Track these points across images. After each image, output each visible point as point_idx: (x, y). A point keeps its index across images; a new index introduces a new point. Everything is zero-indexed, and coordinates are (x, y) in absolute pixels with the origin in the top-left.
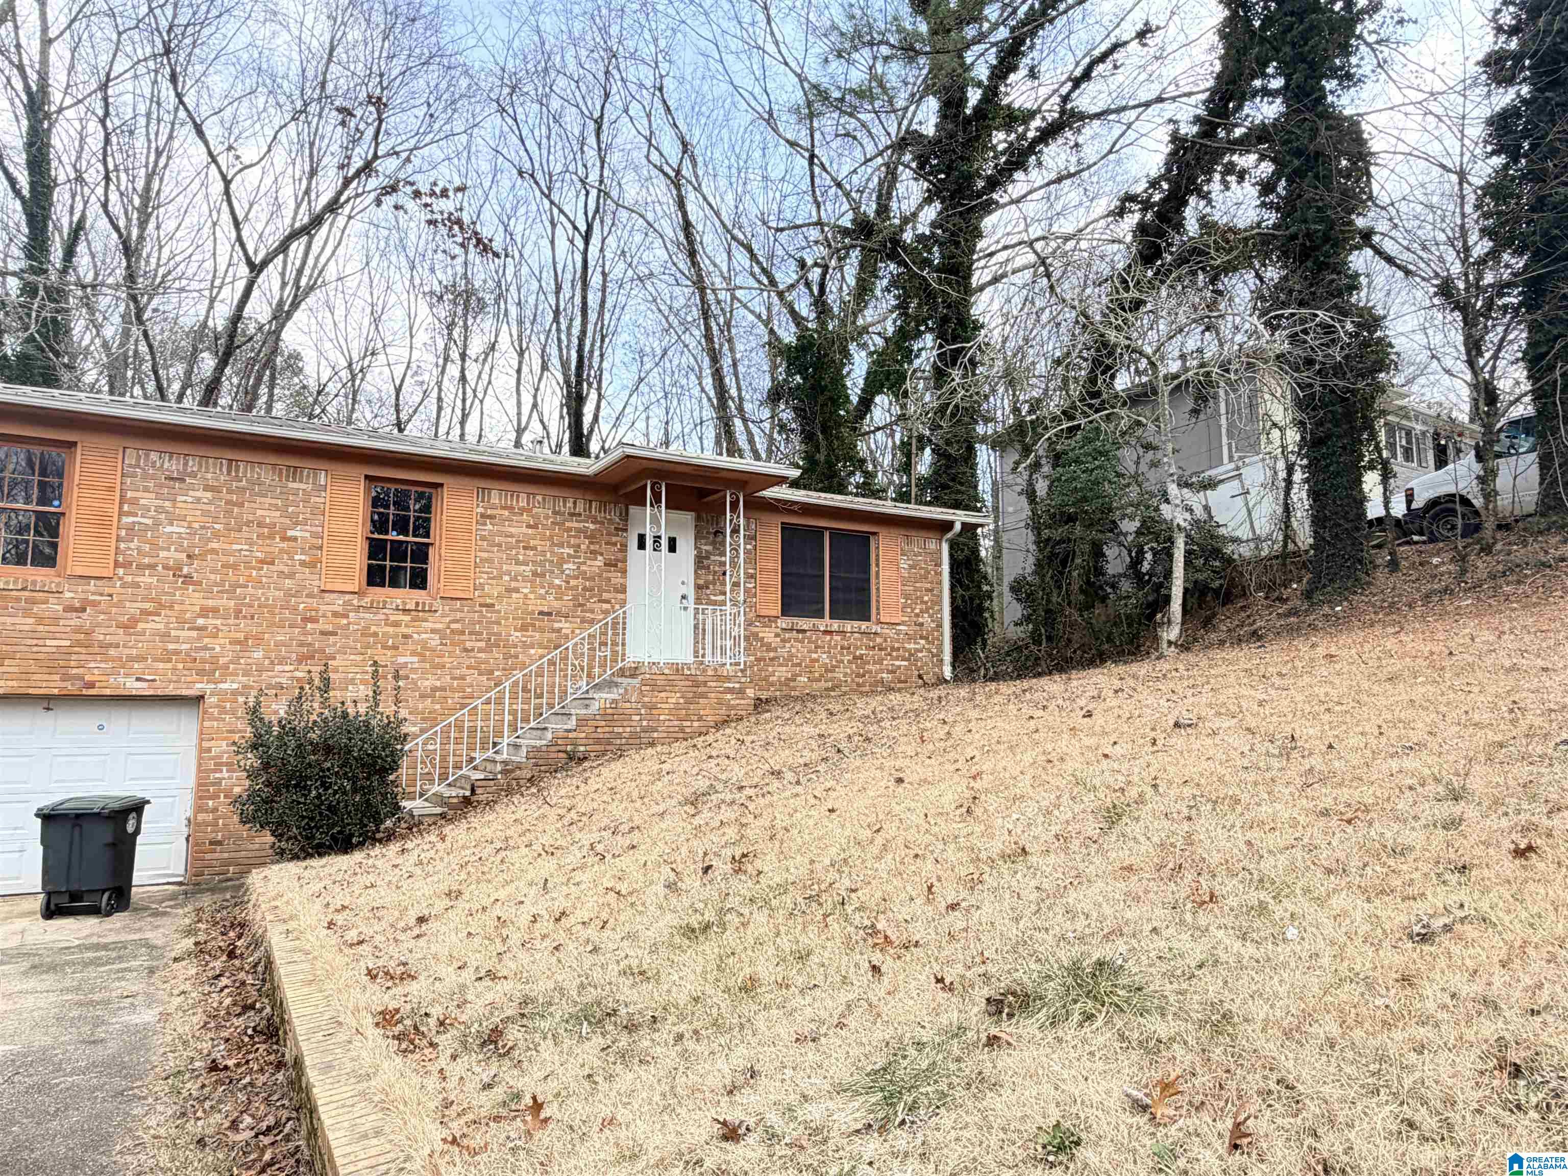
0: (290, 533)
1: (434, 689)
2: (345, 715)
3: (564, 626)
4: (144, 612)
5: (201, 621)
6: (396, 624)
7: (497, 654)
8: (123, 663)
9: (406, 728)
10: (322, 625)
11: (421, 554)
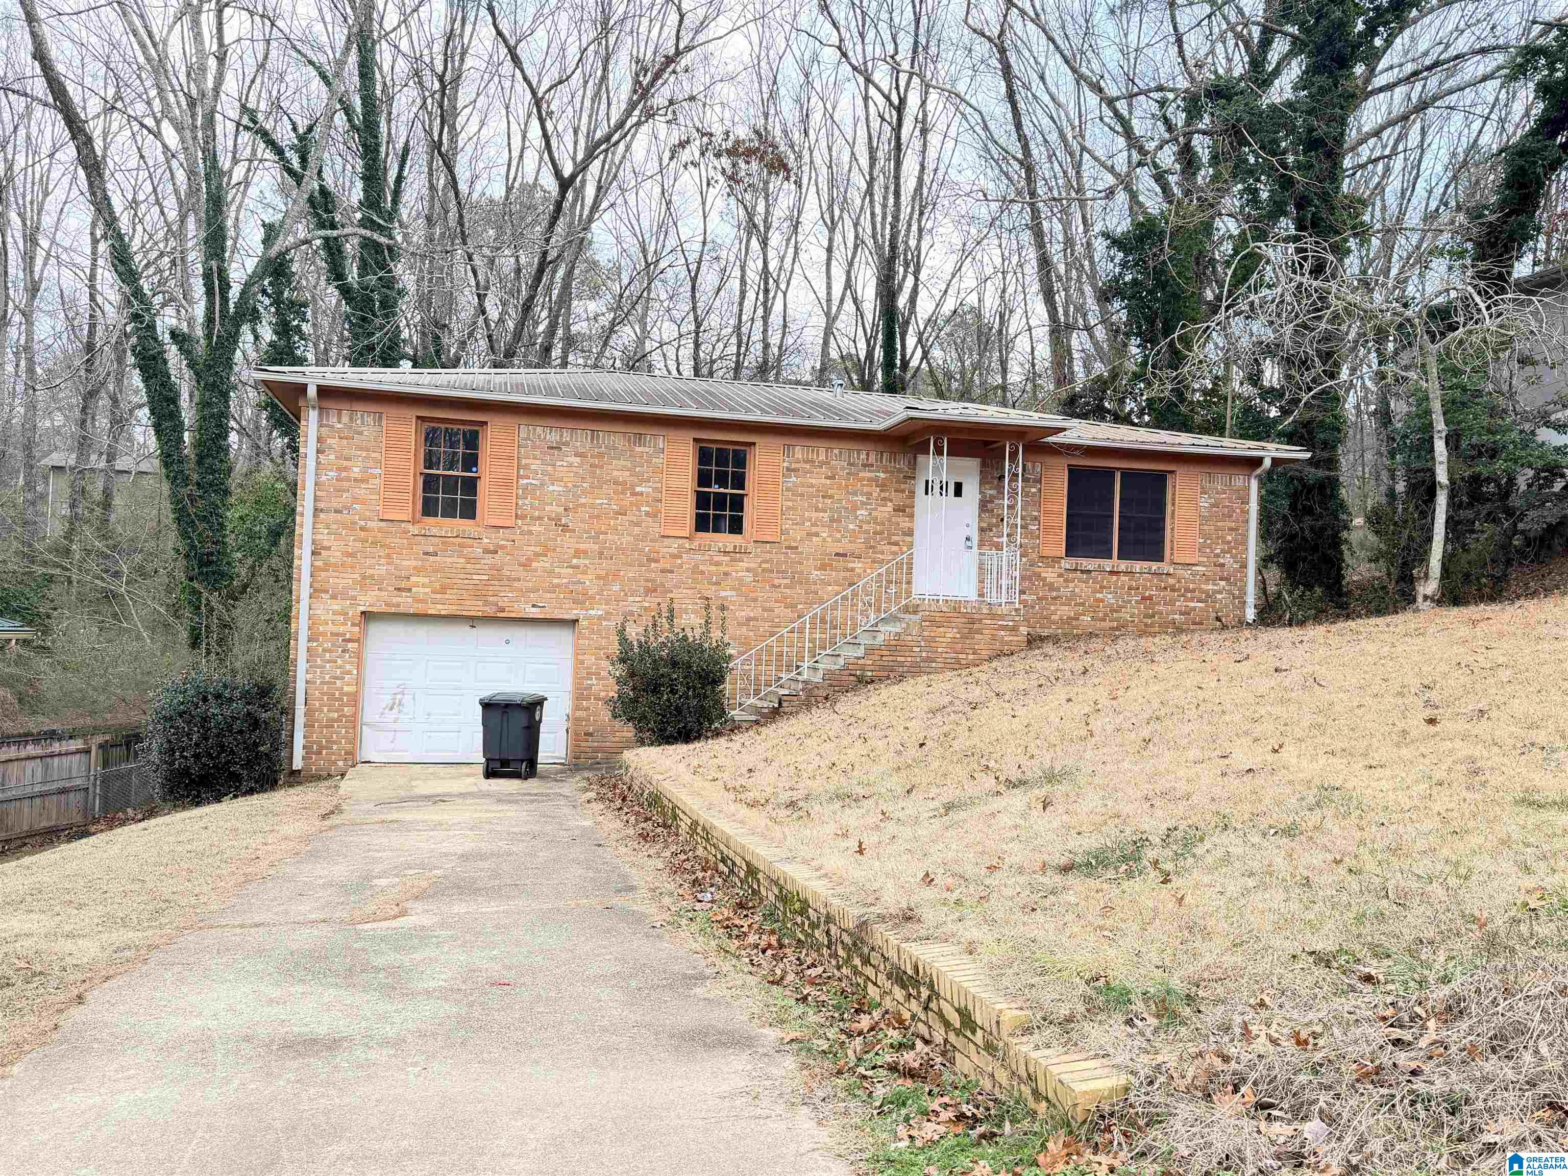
0: (638, 489)
1: (749, 619)
2: (685, 638)
3: (858, 565)
4: (537, 555)
5: (575, 561)
6: (717, 564)
7: (799, 590)
8: (524, 592)
9: (731, 651)
10: (663, 564)
11: (738, 503)
